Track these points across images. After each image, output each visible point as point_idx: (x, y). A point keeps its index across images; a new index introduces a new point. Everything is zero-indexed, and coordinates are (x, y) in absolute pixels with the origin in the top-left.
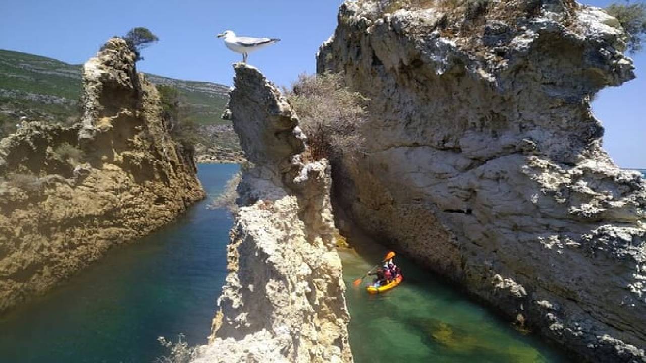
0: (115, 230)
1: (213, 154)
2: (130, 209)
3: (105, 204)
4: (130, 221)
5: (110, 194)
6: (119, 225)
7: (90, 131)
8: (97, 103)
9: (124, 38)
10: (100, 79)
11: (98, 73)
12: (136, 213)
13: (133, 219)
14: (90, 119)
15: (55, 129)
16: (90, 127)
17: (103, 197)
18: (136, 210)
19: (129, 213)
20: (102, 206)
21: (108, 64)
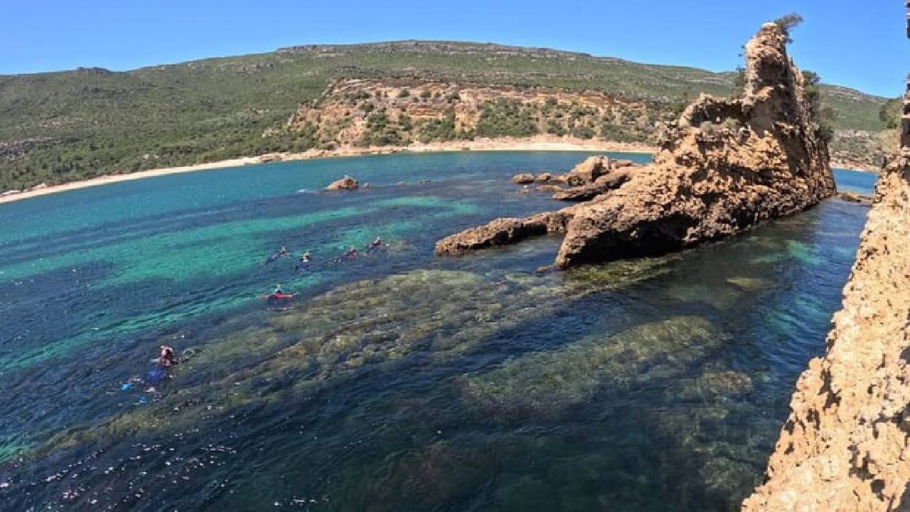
0: (765, 188)
1: (839, 157)
2: (778, 173)
3: (761, 163)
4: (777, 184)
5: (764, 155)
6: (769, 185)
7: (752, 99)
8: (756, 76)
9: (775, 22)
10: (759, 55)
11: (758, 51)
12: (781, 178)
13: (780, 182)
14: (752, 88)
15: (721, 103)
16: (751, 95)
17: (759, 157)
18: (783, 175)
19: (777, 177)
20: (758, 165)
21: (764, 43)
